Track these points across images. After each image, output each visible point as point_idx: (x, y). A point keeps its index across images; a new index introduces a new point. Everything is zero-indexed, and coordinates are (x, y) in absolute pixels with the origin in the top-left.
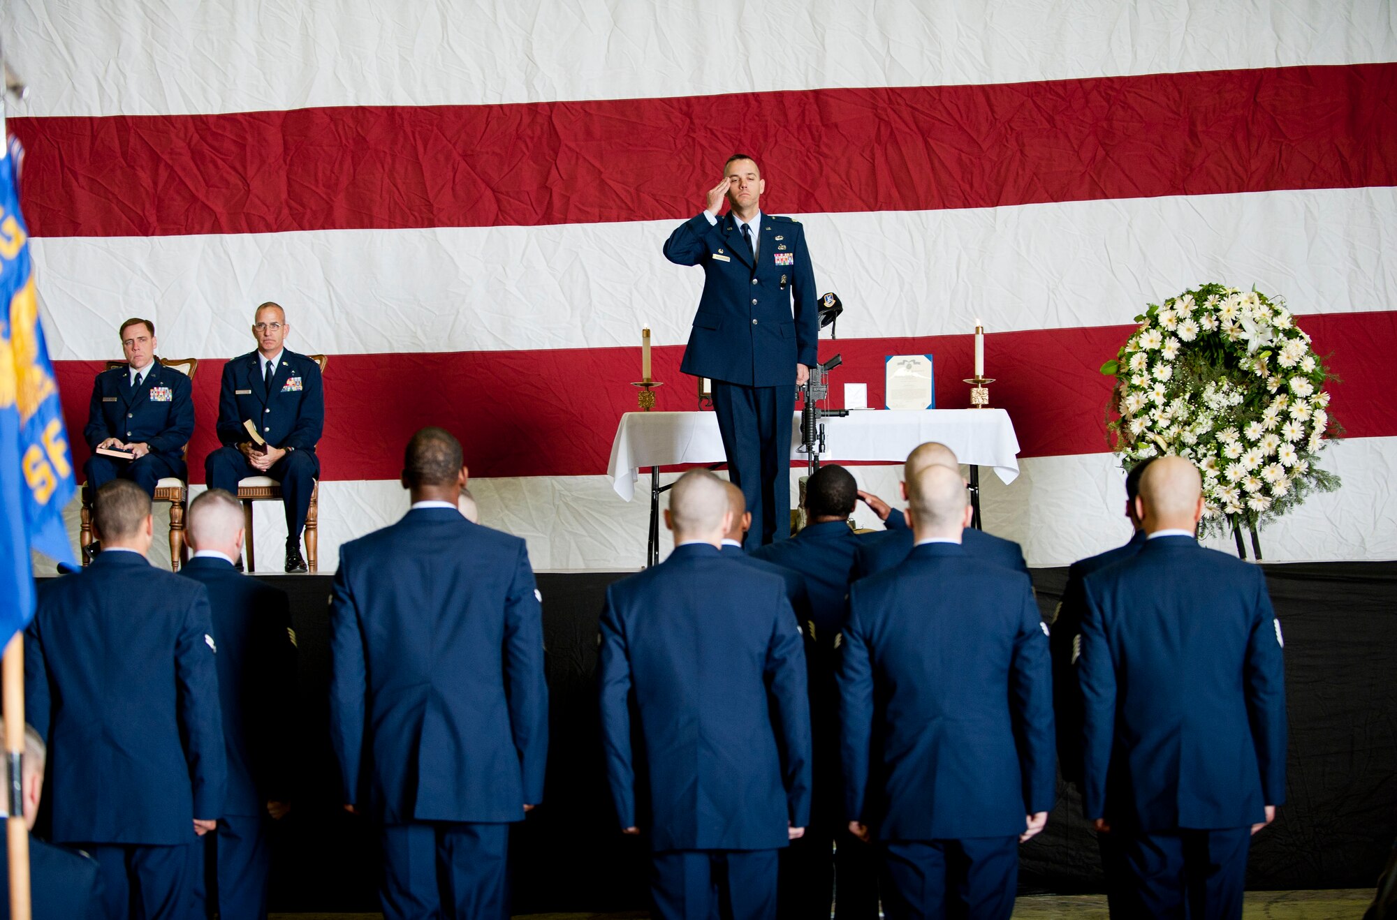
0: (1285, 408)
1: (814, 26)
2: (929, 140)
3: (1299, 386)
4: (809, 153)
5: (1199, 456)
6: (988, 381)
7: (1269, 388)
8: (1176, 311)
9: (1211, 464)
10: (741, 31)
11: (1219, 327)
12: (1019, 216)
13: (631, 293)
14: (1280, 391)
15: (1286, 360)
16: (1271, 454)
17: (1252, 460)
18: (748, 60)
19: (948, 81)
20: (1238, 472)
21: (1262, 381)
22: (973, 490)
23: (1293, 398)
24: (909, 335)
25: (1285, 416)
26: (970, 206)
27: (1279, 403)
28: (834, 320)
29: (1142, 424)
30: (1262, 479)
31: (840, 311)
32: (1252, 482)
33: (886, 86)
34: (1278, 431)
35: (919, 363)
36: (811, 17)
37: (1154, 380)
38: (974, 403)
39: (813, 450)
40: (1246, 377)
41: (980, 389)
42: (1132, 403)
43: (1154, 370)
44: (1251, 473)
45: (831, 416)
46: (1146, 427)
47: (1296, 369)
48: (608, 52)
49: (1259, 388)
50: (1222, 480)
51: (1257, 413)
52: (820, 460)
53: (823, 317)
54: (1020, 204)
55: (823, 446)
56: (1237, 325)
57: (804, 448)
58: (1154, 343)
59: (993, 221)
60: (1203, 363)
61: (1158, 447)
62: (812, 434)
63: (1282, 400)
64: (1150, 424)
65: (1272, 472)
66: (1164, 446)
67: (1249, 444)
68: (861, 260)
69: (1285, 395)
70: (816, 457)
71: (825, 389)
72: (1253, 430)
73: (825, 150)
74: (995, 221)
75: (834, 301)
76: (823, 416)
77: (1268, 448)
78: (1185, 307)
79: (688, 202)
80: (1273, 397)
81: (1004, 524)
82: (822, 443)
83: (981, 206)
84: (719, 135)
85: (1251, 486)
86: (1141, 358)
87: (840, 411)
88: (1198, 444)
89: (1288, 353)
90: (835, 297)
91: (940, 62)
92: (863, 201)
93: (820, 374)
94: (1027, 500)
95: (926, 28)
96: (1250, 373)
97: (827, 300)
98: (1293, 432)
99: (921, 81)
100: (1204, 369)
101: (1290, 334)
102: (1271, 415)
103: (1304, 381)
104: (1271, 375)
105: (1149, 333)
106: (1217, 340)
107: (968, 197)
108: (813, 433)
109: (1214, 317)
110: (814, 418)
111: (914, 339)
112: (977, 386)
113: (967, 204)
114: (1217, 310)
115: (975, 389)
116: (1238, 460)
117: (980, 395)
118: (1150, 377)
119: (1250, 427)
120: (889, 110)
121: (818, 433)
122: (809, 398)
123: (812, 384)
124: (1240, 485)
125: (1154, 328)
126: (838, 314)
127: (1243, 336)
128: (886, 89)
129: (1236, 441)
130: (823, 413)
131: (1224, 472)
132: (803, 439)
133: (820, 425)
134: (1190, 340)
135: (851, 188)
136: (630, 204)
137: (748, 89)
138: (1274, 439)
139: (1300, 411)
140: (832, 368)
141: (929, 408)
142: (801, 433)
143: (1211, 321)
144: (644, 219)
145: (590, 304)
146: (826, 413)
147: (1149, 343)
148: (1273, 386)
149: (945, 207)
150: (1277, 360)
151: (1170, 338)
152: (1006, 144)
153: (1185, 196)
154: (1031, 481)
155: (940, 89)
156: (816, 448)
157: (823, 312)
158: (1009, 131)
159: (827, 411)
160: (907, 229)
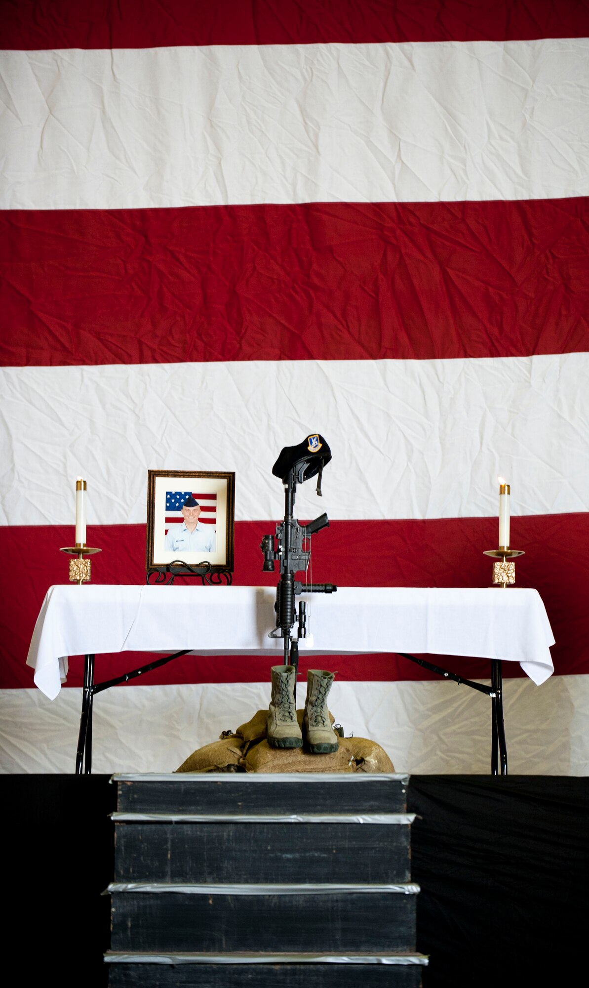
1: (306, 123)
2: (448, 270)
4: (296, 285)
6: (515, 554)
10: (212, 126)
12: (561, 368)
13: (65, 458)
18: (220, 164)
19: (474, 196)
22: (494, 695)
24: (418, 516)
26: (498, 355)
28: (319, 470)
31: (328, 458)
33: (395, 200)
36: (302, 110)
38: (496, 581)
39: (291, 634)
41: (505, 563)
45: (314, 591)
48: (41, 147)
52: (299, 649)
53: (306, 466)
54: (563, 352)
55: (303, 630)
57: (279, 632)
59: (528, 374)
62: (289, 614)
68: (358, 420)
70: (295, 644)
71: (306, 557)
73: (316, 281)
74: (530, 373)
75: (320, 445)
76: (304, 591)
79: (140, 343)
81: (536, 760)
82: (302, 625)
83: (512, 355)
84: (183, 259)
87: (326, 586)
90: (321, 440)
91: (465, 171)
92: (363, 346)
93: (301, 538)
94: (567, 729)
95: (448, 128)
97: (311, 443)
99: (439, 195)
107: (496, 344)
108: (291, 612)
110: (293, 594)
111: (424, 522)
112: (501, 560)
113: (494, 352)
115: (498, 563)
117: (505, 571)
120: (398, 232)
121: (298, 614)
122: (286, 568)
123: (290, 551)
126: (326, 463)
128: (394, 204)
130: (304, 588)
132: (277, 621)
133: (300, 603)
135: (348, 329)
136: (67, 345)
137: (220, 201)
140: (316, 531)
142: (275, 613)
144: (84, 363)
145: (13, 470)
146: (307, 588)
149: (466, 356)
152: (546, 276)
154: (573, 705)
155: (464, 206)
156: (294, 632)
157: (306, 458)
158: (551, 261)
159: (309, 585)
160: (418, 382)
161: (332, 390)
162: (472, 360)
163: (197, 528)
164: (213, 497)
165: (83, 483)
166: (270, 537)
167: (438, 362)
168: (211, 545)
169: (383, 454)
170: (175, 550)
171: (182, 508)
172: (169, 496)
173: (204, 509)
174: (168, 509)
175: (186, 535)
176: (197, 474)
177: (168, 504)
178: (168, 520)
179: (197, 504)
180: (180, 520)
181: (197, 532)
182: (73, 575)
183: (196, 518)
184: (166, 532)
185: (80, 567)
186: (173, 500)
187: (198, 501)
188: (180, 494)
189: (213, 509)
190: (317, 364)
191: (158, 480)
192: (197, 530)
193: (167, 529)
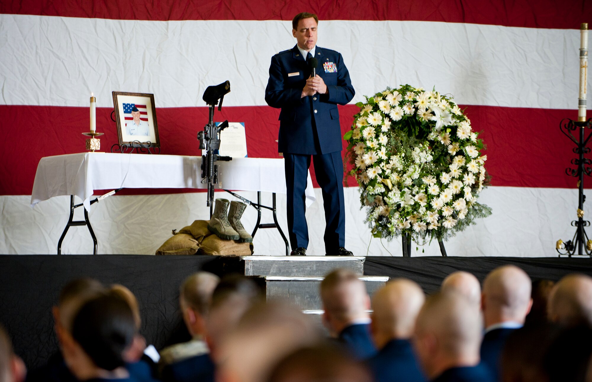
0: (464, 164)
3: (471, 151)
5: (414, 193)
7: (449, 152)
8: (388, 101)
9: (420, 198)
11: (415, 113)
12: (181, 28)
14: (458, 154)
15: (463, 135)
16: (457, 192)
17: (446, 196)
20: (438, 203)
21: (445, 147)
23: (468, 159)
25: (465, 170)
27: (458, 162)
29: (375, 172)
30: (454, 208)
32: (447, 210)
34: (461, 179)
35: (237, 128)
37: (380, 144)
40: (434, 145)
42: (368, 159)
43: (379, 138)
44: (447, 204)
46: (378, 174)
47: (468, 140)
49: (443, 151)
50: (429, 207)
51: (445, 167)
56: (429, 111)
58: (377, 121)
60: (403, 135)
61: (386, 187)
63: (459, 159)
64: (380, 172)
65: (459, 204)
66: (390, 186)
67: (442, 186)
69: (462, 157)
72: (445, 178)
74: (167, 30)
75: (229, 86)
77: (455, 189)
78: (393, 99)
80: (452, 158)
85: (447, 212)
86: (371, 130)
88: (413, 186)
89: (463, 131)
92: (84, 11)
96: (435, 142)
97: (226, 85)
98: (470, 179)
100: (405, 139)
101: (461, 118)
102: (455, 168)
103: (473, 148)
104: (451, 144)
105: (373, 114)
106: (414, 120)
107: (150, 13)
109: (413, 106)
114: (415, 101)
116: (438, 196)
118: (377, 142)
119: (442, 175)
124: (440, 212)
125: (376, 111)
127: (433, 118)
129: (435, 184)
131: (431, 203)
134: (397, 120)
138: (460, 184)
139: (473, 167)
141: (246, 157)
143: (410, 108)
147: (374, 121)
148: (452, 150)
150: (456, 135)
151: (386, 118)
153: (281, 21)
160: (112, 32)
161: (69, 34)
162: (139, 21)
163: (140, 123)
164: (144, 107)
165: (94, 98)
166: (204, 132)
167: (122, 21)
168: (147, 132)
169: (95, 71)
170: (131, 134)
171: (131, 112)
172: (124, 106)
173: (142, 113)
174: (125, 112)
175: (135, 127)
176: (136, 94)
177: (125, 110)
178: (126, 118)
179: (137, 110)
180: (131, 119)
181: (140, 125)
182: (92, 147)
183: (139, 118)
184: (126, 125)
185: (95, 143)
186: (127, 108)
187: (138, 108)
188: (129, 104)
189: (145, 113)
190: (62, 19)
191: (119, 97)
192: (140, 124)
193: (126, 123)
